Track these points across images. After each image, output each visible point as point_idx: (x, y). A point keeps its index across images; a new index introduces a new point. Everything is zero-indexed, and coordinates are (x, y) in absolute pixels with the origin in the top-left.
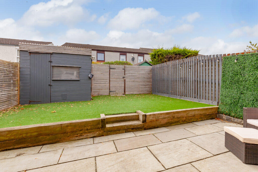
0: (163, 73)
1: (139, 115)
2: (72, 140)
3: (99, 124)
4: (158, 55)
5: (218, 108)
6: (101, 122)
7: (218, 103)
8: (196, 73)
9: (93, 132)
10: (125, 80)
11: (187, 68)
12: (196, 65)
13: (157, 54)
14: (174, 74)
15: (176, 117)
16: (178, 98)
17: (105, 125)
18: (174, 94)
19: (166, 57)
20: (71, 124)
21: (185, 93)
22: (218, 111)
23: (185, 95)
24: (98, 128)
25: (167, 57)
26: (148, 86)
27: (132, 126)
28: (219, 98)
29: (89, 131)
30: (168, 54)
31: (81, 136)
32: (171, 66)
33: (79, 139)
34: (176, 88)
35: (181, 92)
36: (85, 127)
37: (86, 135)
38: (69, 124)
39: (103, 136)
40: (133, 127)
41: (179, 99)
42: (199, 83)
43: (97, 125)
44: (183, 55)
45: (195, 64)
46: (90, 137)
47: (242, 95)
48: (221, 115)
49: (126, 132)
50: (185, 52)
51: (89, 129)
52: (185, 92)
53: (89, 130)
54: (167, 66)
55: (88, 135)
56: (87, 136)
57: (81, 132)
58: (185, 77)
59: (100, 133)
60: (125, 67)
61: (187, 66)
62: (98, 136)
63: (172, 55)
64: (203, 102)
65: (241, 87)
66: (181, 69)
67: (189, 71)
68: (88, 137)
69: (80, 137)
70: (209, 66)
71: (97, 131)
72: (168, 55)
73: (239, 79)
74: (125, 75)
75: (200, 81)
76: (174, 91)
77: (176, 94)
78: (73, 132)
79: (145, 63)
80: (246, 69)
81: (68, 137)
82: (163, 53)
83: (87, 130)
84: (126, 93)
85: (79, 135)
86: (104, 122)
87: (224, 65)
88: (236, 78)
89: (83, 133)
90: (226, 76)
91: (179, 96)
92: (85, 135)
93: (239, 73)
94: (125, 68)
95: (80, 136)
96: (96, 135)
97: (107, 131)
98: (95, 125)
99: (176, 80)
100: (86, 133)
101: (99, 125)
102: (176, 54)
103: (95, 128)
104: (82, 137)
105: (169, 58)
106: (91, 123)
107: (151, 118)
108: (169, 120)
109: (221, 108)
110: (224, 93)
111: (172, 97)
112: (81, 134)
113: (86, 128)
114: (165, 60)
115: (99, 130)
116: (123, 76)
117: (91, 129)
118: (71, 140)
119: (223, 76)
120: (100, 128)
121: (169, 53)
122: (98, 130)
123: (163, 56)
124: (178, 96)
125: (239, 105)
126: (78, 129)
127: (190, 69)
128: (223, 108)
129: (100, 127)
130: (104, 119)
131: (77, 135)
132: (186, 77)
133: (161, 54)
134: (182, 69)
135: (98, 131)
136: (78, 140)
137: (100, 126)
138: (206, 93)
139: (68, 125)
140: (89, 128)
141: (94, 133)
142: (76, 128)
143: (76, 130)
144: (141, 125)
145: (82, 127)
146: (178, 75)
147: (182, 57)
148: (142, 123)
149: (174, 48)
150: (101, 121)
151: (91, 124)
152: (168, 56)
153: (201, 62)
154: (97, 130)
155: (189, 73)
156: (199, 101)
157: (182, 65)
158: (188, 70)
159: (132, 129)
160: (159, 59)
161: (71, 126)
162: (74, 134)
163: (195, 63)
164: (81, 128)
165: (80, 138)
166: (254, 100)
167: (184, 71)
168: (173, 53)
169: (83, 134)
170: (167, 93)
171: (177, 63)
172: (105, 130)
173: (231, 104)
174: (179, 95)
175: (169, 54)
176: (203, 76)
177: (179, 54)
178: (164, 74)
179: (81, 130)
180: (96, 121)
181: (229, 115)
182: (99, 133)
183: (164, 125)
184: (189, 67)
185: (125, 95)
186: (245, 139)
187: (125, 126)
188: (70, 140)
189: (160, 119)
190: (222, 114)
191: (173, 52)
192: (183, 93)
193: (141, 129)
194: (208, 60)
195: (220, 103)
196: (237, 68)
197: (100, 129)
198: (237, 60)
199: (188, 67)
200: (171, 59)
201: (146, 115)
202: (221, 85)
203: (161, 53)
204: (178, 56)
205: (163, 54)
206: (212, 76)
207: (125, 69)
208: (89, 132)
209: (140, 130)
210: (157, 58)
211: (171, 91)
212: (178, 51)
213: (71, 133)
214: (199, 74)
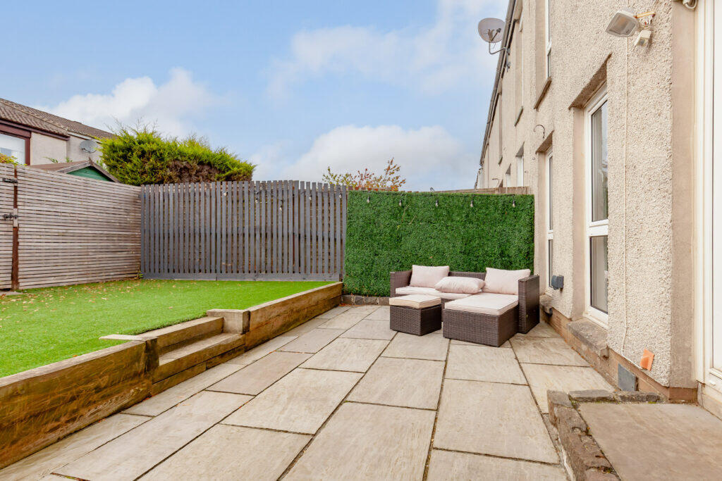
0: (192, 213)
1: (223, 319)
2: (33, 450)
3: (138, 361)
4: (143, 153)
5: (343, 285)
6: (145, 352)
7: (341, 276)
8: (296, 218)
9: (118, 392)
10: (16, 230)
11: (275, 204)
12: (296, 200)
13: (137, 147)
14: (235, 218)
15: (295, 310)
16: (248, 280)
17: (157, 359)
18: (235, 270)
19: (171, 163)
20: (29, 386)
21: (269, 265)
22: (343, 291)
23: (269, 269)
24: (137, 375)
25: (176, 166)
26: (124, 254)
27: (221, 348)
28: (342, 267)
29: (103, 393)
30: (179, 158)
31: (74, 420)
32: (225, 194)
33: (65, 437)
34: (241, 254)
35: (258, 263)
36: (87, 382)
37: (93, 410)
38: (19, 387)
39: (149, 396)
40: (225, 350)
41: (252, 280)
42: (302, 239)
43: (133, 363)
44: (219, 170)
45: (293, 198)
46: (106, 414)
47: (376, 258)
48: (347, 296)
49: (207, 369)
50: (225, 161)
51: (103, 385)
52: (269, 262)
53: (105, 388)
54: (208, 193)
55: (98, 411)
56: (94, 413)
57: (73, 406)
58: (269, 225)
59: (141, 390)
60: (16, 172)
61: (275, 200)
62: (133, 402)
63: (191, 162)
64: (313, 278)
65: (375, 244)
66: (258, 206)
67: (280, 213)
68: (101, 415)
69: (69, 425)
70: (323, 205)
71: (131, 385)
72: (177, 159)
73: (372, 231)
74: (16, 206)
75: (305, 236)
76: (235, 261)
77: (240, 271)
78: (36, 416)
79: (89, 171)
80: (382, 216)
81: (14, 442)
82: (161, 151)
83: (96, 392)
84: (23, 284)
85: (63, 419)
86: (152, 350)
87: (350, 205)
88: (368, 231)
89: (83, 406)
90: (354, 226)
91: (253, 274)
92: (87, 415)
93: (372, 221)
94: (16, 176)
95: (68, 422)
96: (125, 402)
97: (160, 378)
98: (126, 368)
99: (241, 233)
100: (94, 402)
101: (139, 363)
102: (201, 163)
103: (126, 378)
104: (76, 425)
105: (181, 169)
106: (112, 363)
107: (258, 320)
108: (285, 318)
109: (346, 284)
110: (351, 256)
111: (227, 280)
112: (74, 412)
113: (92, 385)
114: (168, 174)
115: (139, 381)
116: (7, 212)
117: (112, 384)
118: (28, 453)
119: (350, 225)
120: (140, 375)
121: (181, 154)
122: (135, 381)
123: (161, 158)
124: (247, 273)
125: (373, 273)
126: (59, 399)
127: (282, 207)
128: (351, 284)
129: (141, 369)
130: (152, 340)
131: (57, 420)
132: (272, 227)
133: (154, 152)
134: (260, 207)
135: (135, 384)
136: (59, 440)
137: (141, 365)
138: (317, 259)
139: (15, 390)
140: (103, 381)
141: (122, 394)
142: (54, 395)
143: (52, 404)
144: (239, 339)
145: (76, 387)
146: (247, 221)
147: (217, 175)
148: (241, 336)
149: (192, 143)
150: (144, 347)
151: (112, 366)
152: (177, 163)
153: (308, 194)
154: (130, 382)
155: (280, 217)
156: (304, 279)
157: (260, 197)
158: (277, 210)
159: (222, 355)
160: (147, 167)
161: (28, 393)
162: (45, 421)
163: (293, 195)
164: (74, 390)
165: (68, 432)
166: (390, 263)
167: (266, 210)
168: (192, 158)
169: (82, 411)
170: (208, 270)
171: (246, 191)
172: (155, 377)
173: (362, 274)
174: (249, 272)
175: (181, 156)
176: (311, 224)
177: (209, 164)
178: (197, 216)
179: (73, 399)
180: (128, 351)
181: (359, 294)
182: (138, 390)
183: (278, 330)
184: (280, 203)
185: (18, 290)
186: (421, 303)
187: (206, 350)
188: (24, 452)
189: (272, 318)
190: (349, 294)
191: (192, 155)
192: (263, 264)
193: (239, 350)
194: (322, 193)
195: (344, 275)
196: (369, 213)
197: (142, 376)
198: (369, 199)
199: (277, 202)
200: (187, 174)
201: (249, 313)
202: (345, 242)
203: (155, 149)
204: (206, 168)
205: (161, 154)
206: (329, 225)
207: (16, 182)
208: (104, 398)
209: (238, 353)
210: (135, 159)
211: (224, 263)
212: (208, 156)
213: (30, 424)
214: (302, 220)
